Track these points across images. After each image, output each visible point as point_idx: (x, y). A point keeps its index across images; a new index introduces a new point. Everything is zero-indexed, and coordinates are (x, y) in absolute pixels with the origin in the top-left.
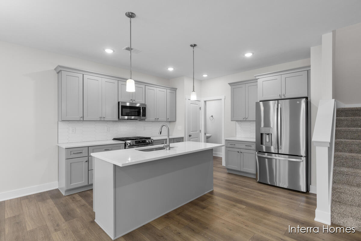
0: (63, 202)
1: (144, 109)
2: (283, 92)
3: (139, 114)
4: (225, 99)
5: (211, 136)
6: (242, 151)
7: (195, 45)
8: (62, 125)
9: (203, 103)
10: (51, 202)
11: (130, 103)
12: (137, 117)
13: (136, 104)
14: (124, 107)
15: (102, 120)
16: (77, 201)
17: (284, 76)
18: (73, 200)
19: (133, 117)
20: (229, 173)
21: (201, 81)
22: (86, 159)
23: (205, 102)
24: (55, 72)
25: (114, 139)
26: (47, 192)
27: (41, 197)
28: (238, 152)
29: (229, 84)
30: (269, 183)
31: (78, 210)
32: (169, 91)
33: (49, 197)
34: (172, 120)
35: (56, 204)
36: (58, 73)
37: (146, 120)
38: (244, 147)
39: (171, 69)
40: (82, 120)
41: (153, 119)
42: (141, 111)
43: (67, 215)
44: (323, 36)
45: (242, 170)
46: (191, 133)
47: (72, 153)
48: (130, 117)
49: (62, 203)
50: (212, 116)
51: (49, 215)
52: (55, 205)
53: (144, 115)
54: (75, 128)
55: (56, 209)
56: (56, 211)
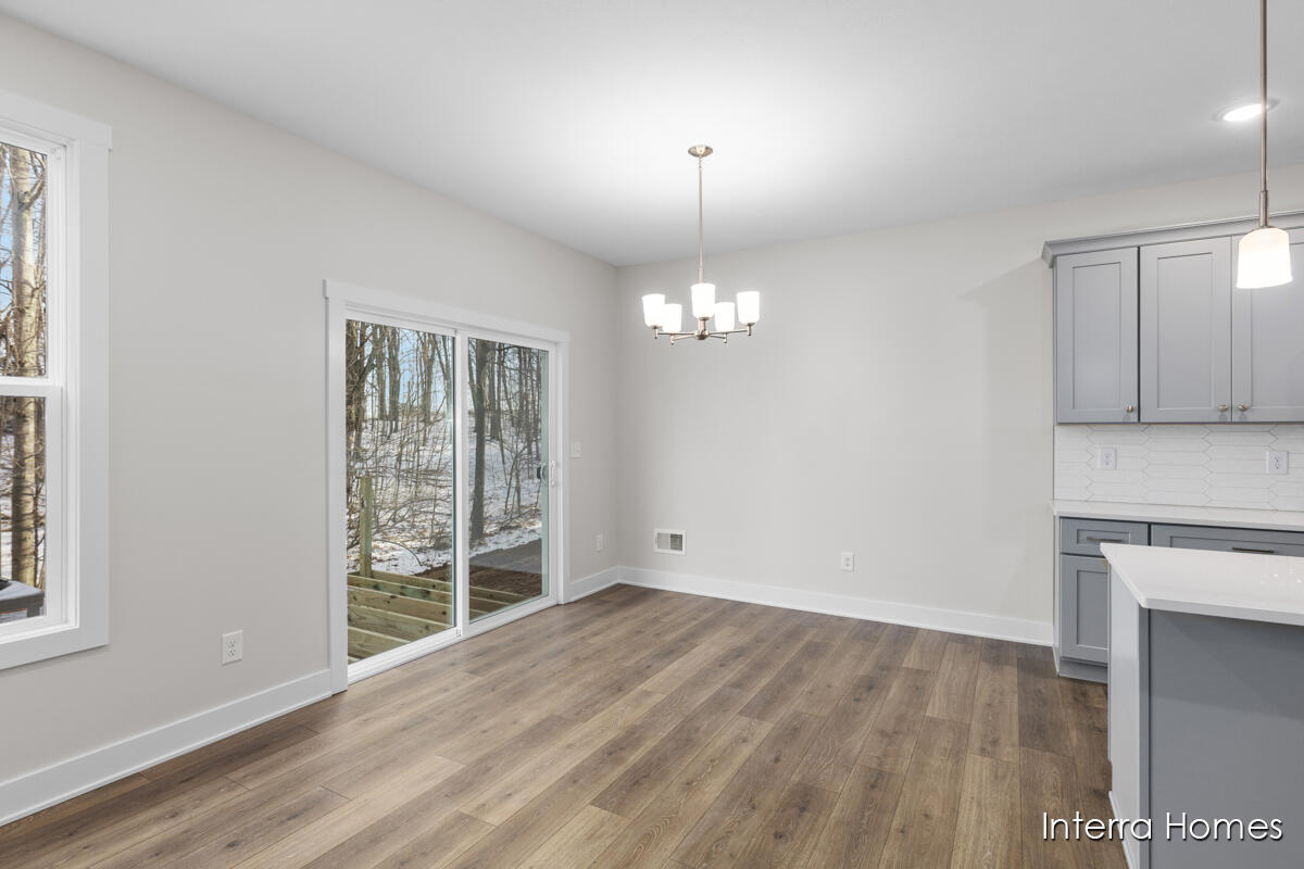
0: (1043, 691)
8: (1068, 441)
10: (1011, 675)
16: (1088, 709)
18: (1076, 699)
26: (1018, 645)
27: (996, 652)
31: (1074, 734)
33: (1015, 661)
35: (1022, 685)
43: (1034, 732)
47: (1084, 536)
49: (1039, 691)
51: (989, 705)
52: (1016, 689)
54: (1116, 451)
55: (1016, 699)
56: (1013, 703)
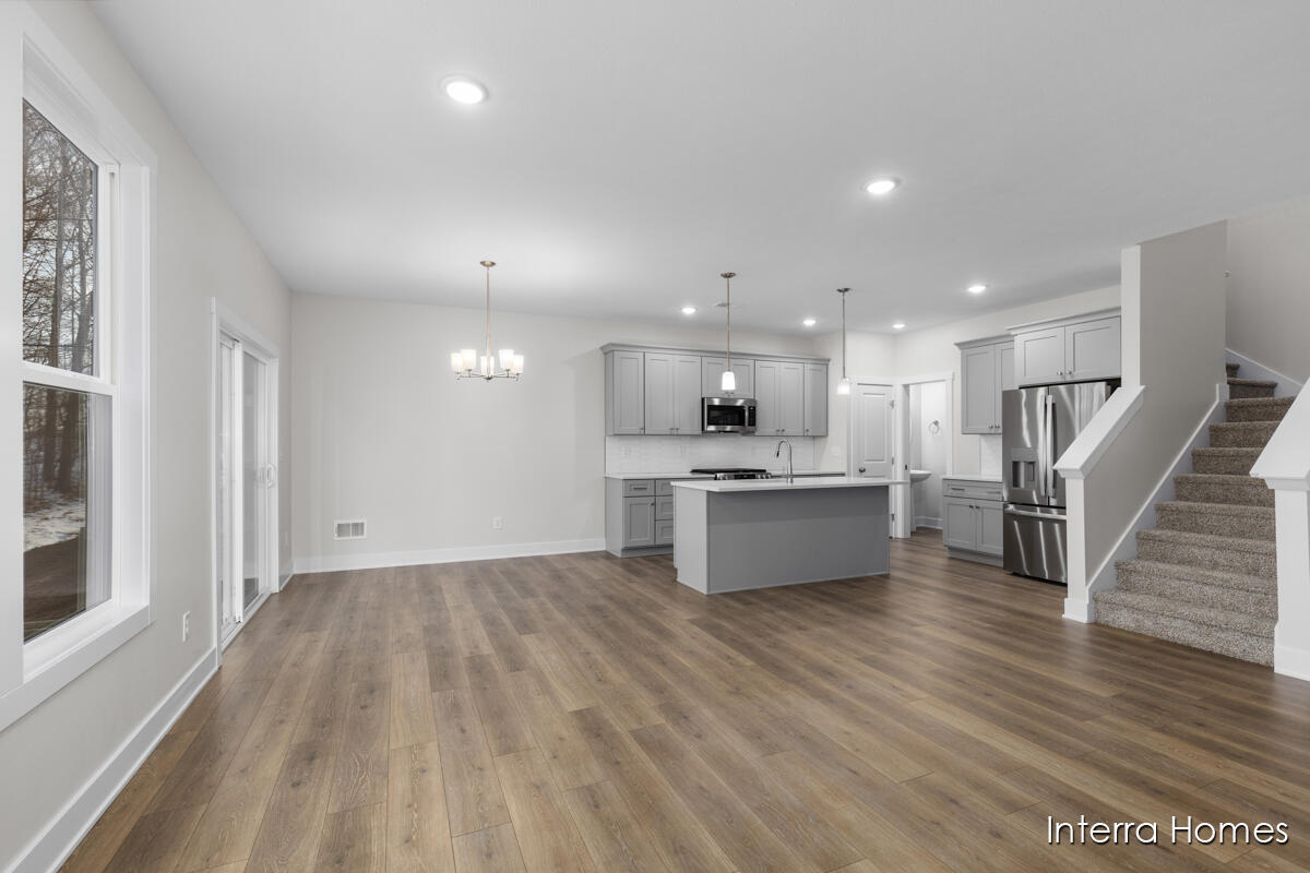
1: (753, 411)
2: (1070, 368)
3: (741, 423)
4: (953, 380)
5: (929, 475)
6: (981, 504)
7: (846, 290)
8: (612, 444)
9: (899, 390)
11: (722, 399)
12: (737, 428)
13: (736, 400)
14: (712, 408)
15: (674, 435)
17: (1071, 330)
19: (729, 428)
20: (951, 558)
21: (896, 336)
22: (652, 499)
23: (906, 387)
24: (601, 353)
25: (694, 471)
28: (971, 507)
29: (957, 344)
30: (1028, 574)
32: (808, 367)
34: (817, 433)
36: (606, 354)
37: (756, 434)
38: (984, 495)
39: (809, 323)
40: (643, 434)
41: (771, 430)
42: (747, 414)
44: (1123, 251)
45: (979, 549)
46: (864, 465)
47: (632, 487)
48: (721, 428)
50: (936, 423)
53: (753, 422)
54: (629, 448)
